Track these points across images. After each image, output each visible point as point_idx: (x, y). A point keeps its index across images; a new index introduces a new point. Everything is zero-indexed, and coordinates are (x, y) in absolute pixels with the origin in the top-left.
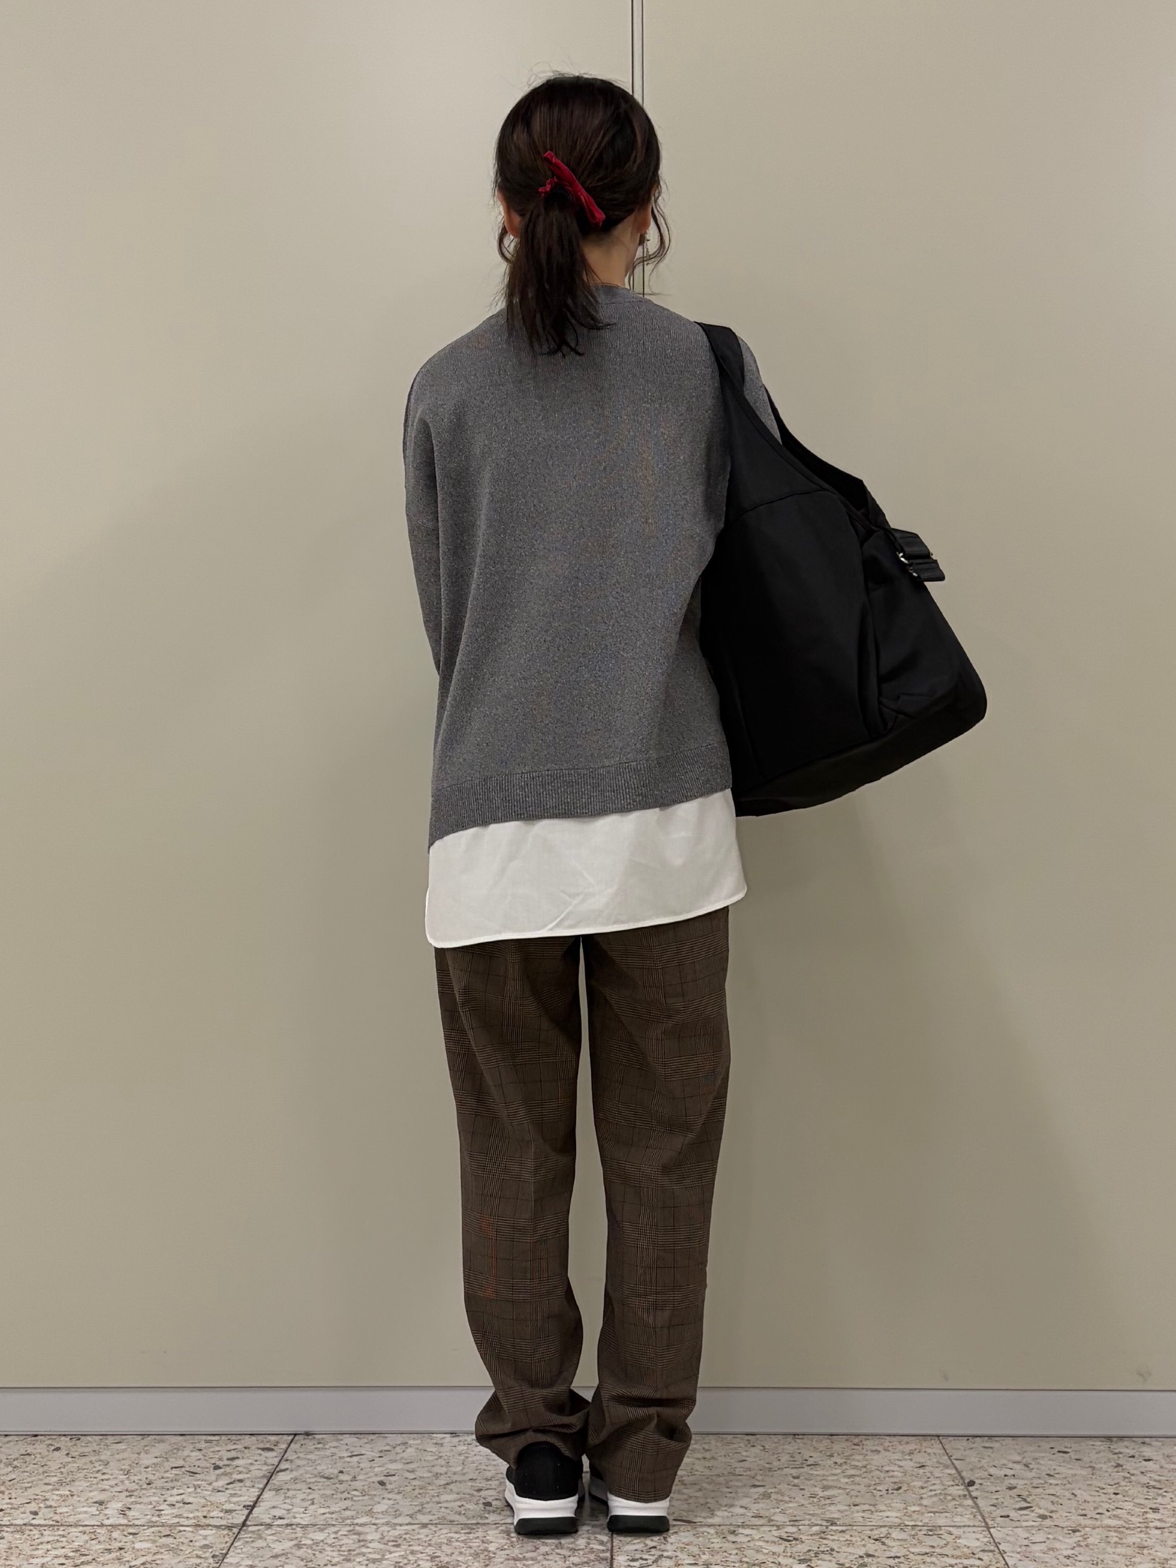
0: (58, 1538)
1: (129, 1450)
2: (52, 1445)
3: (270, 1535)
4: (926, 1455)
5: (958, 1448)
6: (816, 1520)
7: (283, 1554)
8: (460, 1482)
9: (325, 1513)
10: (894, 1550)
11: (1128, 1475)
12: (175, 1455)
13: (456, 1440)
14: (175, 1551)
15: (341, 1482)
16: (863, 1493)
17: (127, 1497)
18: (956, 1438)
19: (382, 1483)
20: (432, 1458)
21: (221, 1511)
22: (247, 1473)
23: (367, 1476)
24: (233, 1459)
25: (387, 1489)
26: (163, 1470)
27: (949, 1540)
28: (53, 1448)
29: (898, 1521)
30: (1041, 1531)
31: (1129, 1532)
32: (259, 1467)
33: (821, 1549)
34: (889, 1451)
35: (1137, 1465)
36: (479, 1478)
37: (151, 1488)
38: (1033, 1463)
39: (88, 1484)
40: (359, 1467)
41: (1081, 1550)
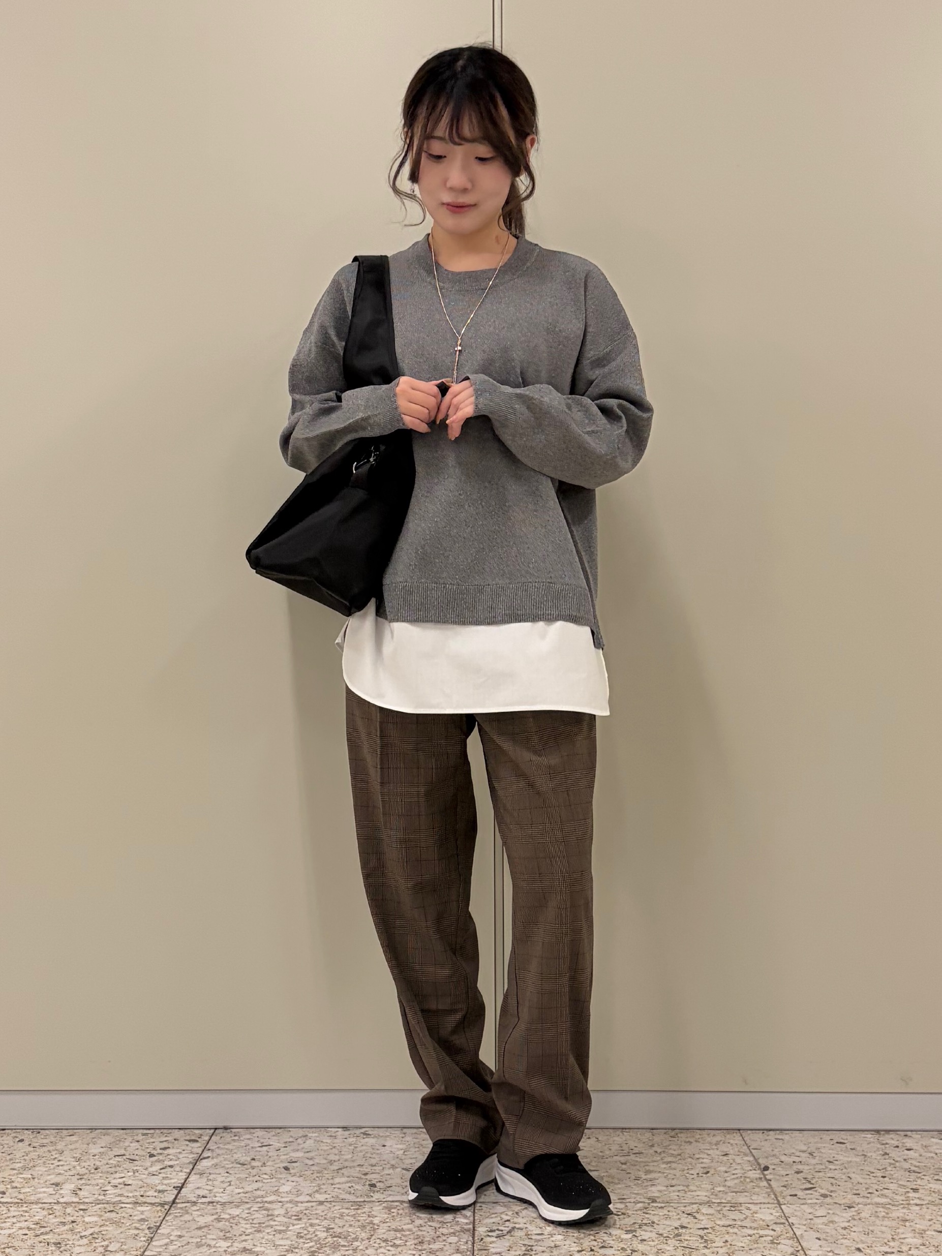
0: (22, 1213)
1: (80, 1141)
2: (17, 1137)
3: (195, 1211)
4: (729, 1145)
5: (756, 1140)
6: (640, 1198)
7: (206, 1226)
8: (350, 1167)
9: (239, 1193)
10: (702, 1223)
11: (893, 1162)
12: (117, 1146)
13: (347, 1133)
14: (117, 1223)
15: (253, 1168)
16: (678, 1176)
17: (78, 1180)
18: (754, 1131)
19: (286, 1168)
20: (328, 1148)
21: (155, 1191)
22: (176, 1160)
23: (273, 1163)
24: (165, 1149)
25: (290, 1173)
26: (108, 1158)
27: (747, 1214)
28: (18, 1139)
29: (706, 1199)
30: (823, 1207)
31: (894, 1208)
32: (186, 1155)
33: (644, 1222)
34: (699, 1142)
35: (900, 1154)
36: (366, 1164)
37: (98, 1172)
38: (816, 1152)
39: (47, 1169)
40: (267, 1155)
41: (855, 1223)
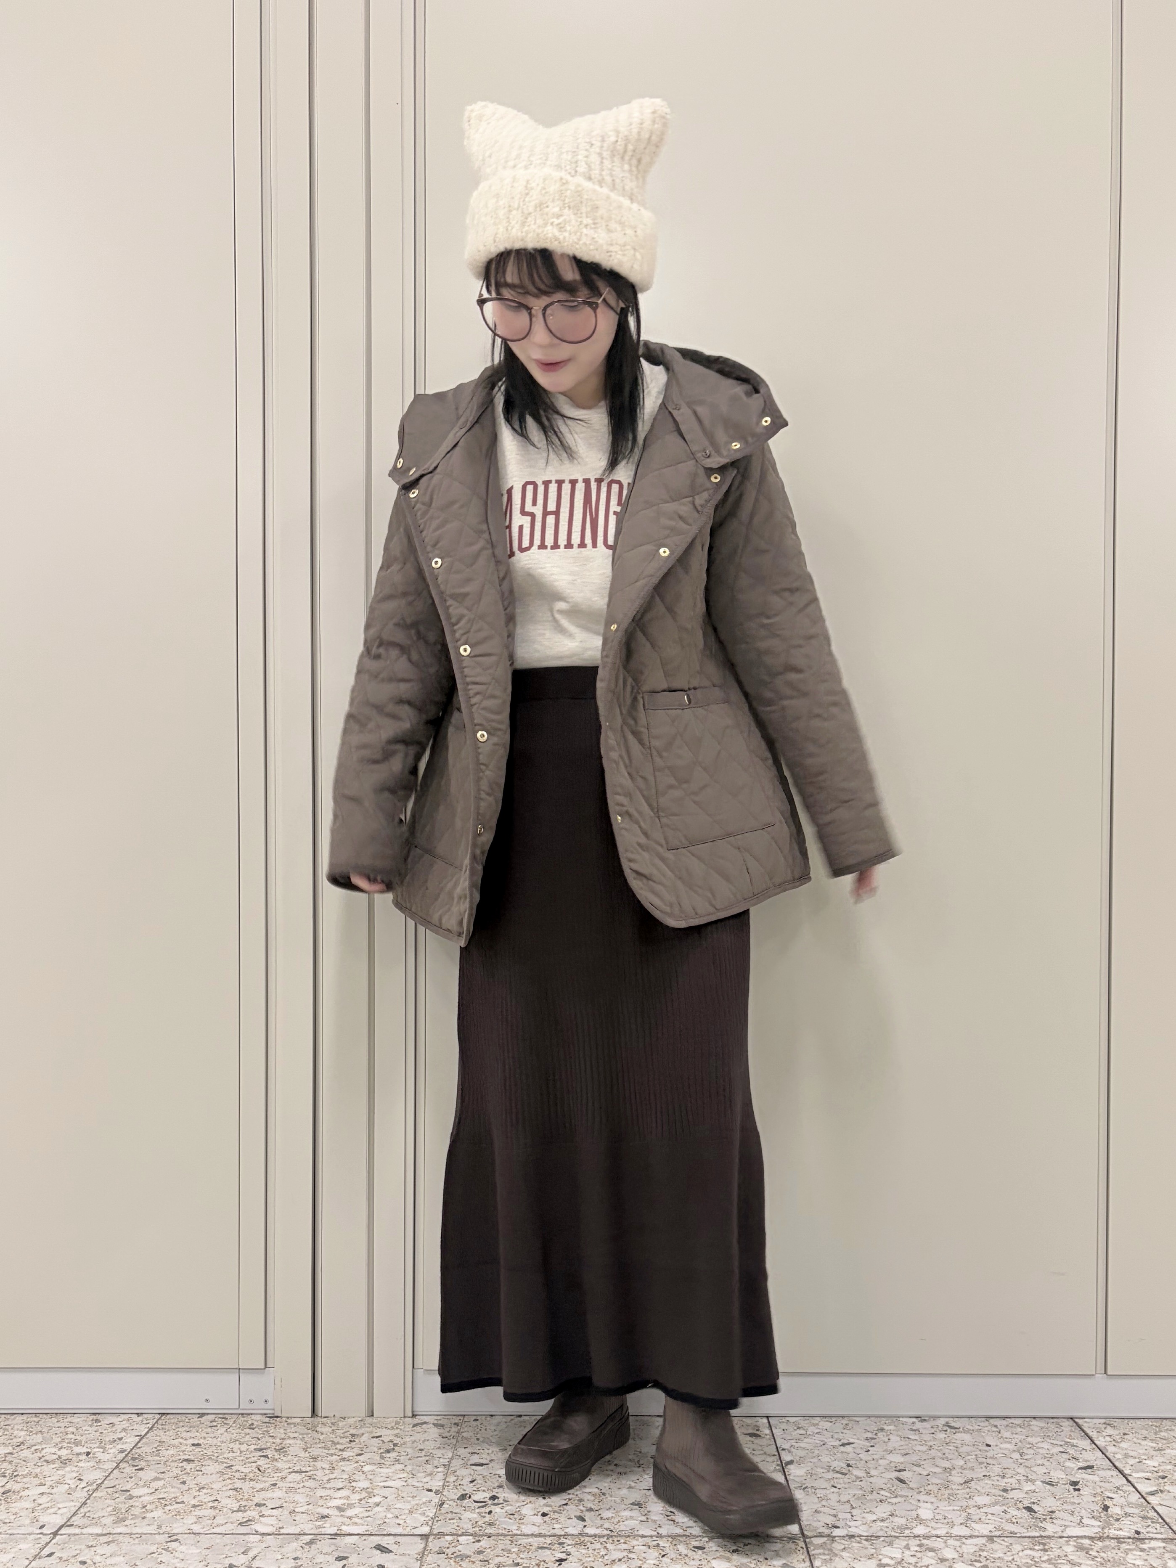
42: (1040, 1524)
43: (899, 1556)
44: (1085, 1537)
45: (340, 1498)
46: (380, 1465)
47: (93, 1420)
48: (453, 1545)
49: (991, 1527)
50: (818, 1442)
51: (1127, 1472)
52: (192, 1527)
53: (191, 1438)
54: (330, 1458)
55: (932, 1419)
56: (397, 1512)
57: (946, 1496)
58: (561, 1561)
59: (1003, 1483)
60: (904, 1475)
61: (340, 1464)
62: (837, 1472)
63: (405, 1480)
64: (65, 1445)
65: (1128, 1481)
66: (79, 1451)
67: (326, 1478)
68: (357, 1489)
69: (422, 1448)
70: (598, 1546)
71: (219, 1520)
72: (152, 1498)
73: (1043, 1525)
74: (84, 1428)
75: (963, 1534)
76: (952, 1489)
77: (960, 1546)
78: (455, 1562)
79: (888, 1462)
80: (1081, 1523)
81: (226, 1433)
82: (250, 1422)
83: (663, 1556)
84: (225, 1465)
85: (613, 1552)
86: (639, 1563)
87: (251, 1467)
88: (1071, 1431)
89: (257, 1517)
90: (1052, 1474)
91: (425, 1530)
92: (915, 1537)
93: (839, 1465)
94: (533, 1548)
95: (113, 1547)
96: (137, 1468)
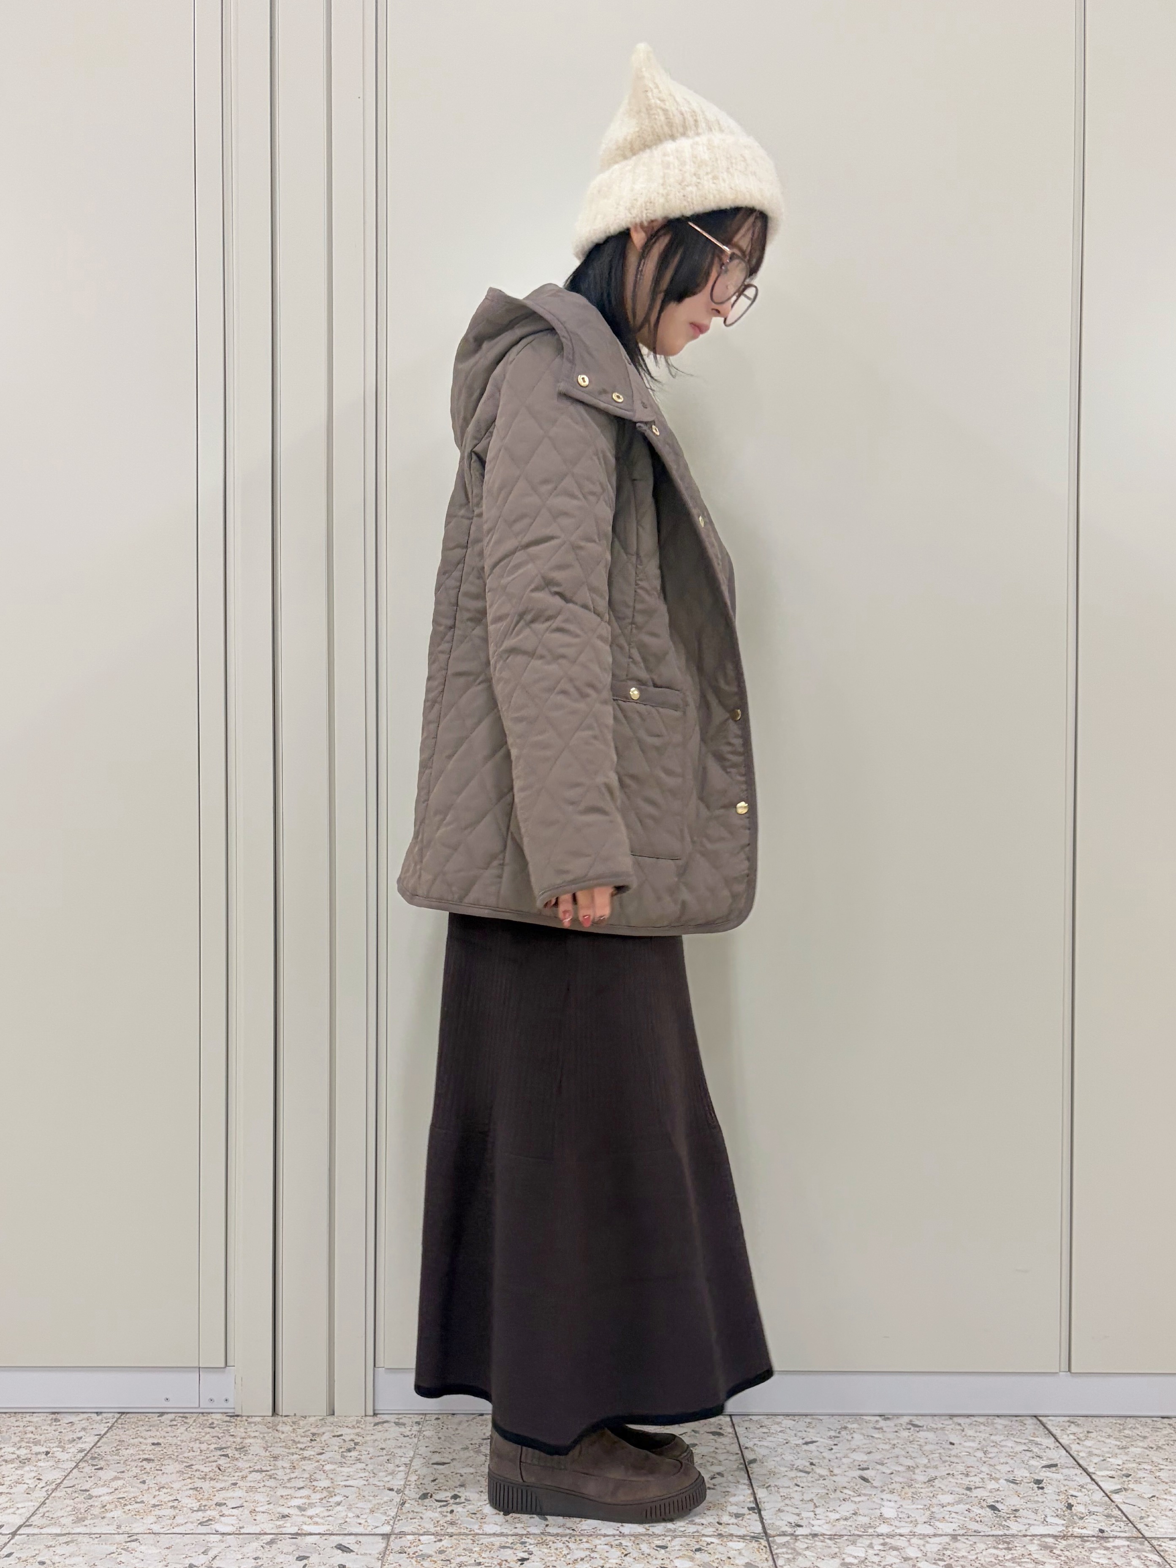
42: (1004, 1523)
43: (863, 1555)
44: (1049, 1535)
45: (301, 1497)
46: (341, 1464)
47: (52, 1419)
48: (414, 1544)
49: (955, 1526)
50: (782, 1440)
51: (1091, 1470)
52: (152, 1526)
53: (150, 1437)
54: (291, 1457)
55: (895, 1417)
56: (358, 1512)
57: (910, 1494)
58: (523, 1560)
59: (966, 1481)
60: (866, 1474)
61: (301, 1463)
62: (801, 1471)
63: (366, 1479)
64: (24, 1444)
65: (1093, 1479)
66: (38, 1451)
67: (286, 1478)
68: (318, 1488)
69: (383, 1447)
70: (560, 1545)
71: (180, 1520)
72: (112, 1498)
73: (1006, 1524)
74: (43, 1428)
75: (926, 1533)
76: (915, 1487)
77: (924, 1545)
78: (416, 1561)
79: (852, 1461)
80: (1045, 1521)
81: (186, 1432)
82: (210, 1421)
83: (626, 1555)
84: (185, 1464)
85: (575, 1551)
86: (601, 1563)
87: (212, 1466)
88: (1035, 1429)
89: (218, 1517)
90: (1016, 1473)
91: (387, 1529)
92: (878, 1535)
93: (803, 1463)
94: (495, 1547)
95: (72, 1548)
96: (96, 1467)
